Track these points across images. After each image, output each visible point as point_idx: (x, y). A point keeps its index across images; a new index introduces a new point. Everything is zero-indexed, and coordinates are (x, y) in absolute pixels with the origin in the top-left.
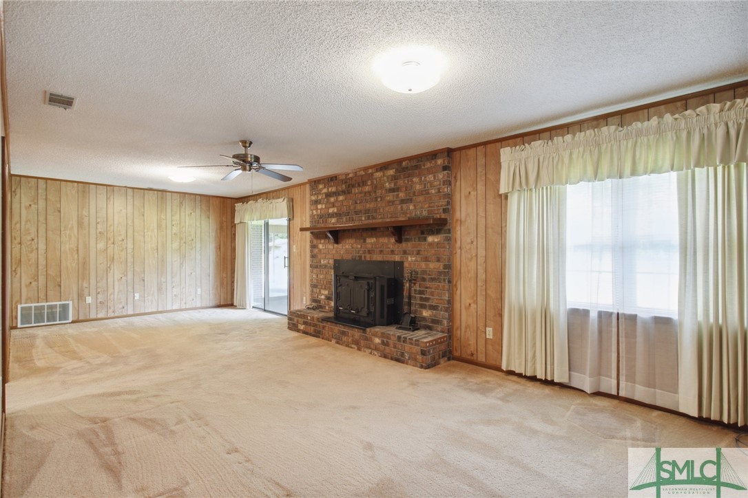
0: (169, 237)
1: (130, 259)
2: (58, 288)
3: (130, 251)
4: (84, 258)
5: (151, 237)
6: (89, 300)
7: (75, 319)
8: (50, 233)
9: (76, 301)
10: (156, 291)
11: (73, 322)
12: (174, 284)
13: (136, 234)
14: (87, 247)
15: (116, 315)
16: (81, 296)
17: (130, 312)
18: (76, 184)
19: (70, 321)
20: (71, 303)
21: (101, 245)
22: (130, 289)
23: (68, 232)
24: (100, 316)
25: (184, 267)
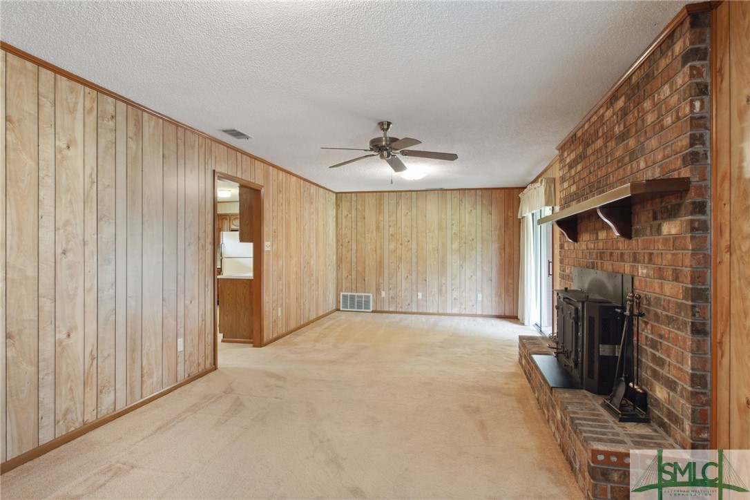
0: (449, 237)
1: (414, 259)
2: (363, 281)
3: (414, 251)
4: (380, 258)
5: (433, 238)
6: (383, 294)
7: (374, 309)
8: (359, 236)
9: (375, 295)
10: (437, 292)
11: (373, 312)
12: (454, 287)
13: (419, 235)
14: (382, 248)
15: (403, 310)
16: (378, 291)
17: (414, 310)
18: (375, 194)
19: (371, 311)
20: (371, 295)
21: (392, 246)
22: (414, 287)
23: (370, 235)
24: (391, 309)
25: (464, 269)
